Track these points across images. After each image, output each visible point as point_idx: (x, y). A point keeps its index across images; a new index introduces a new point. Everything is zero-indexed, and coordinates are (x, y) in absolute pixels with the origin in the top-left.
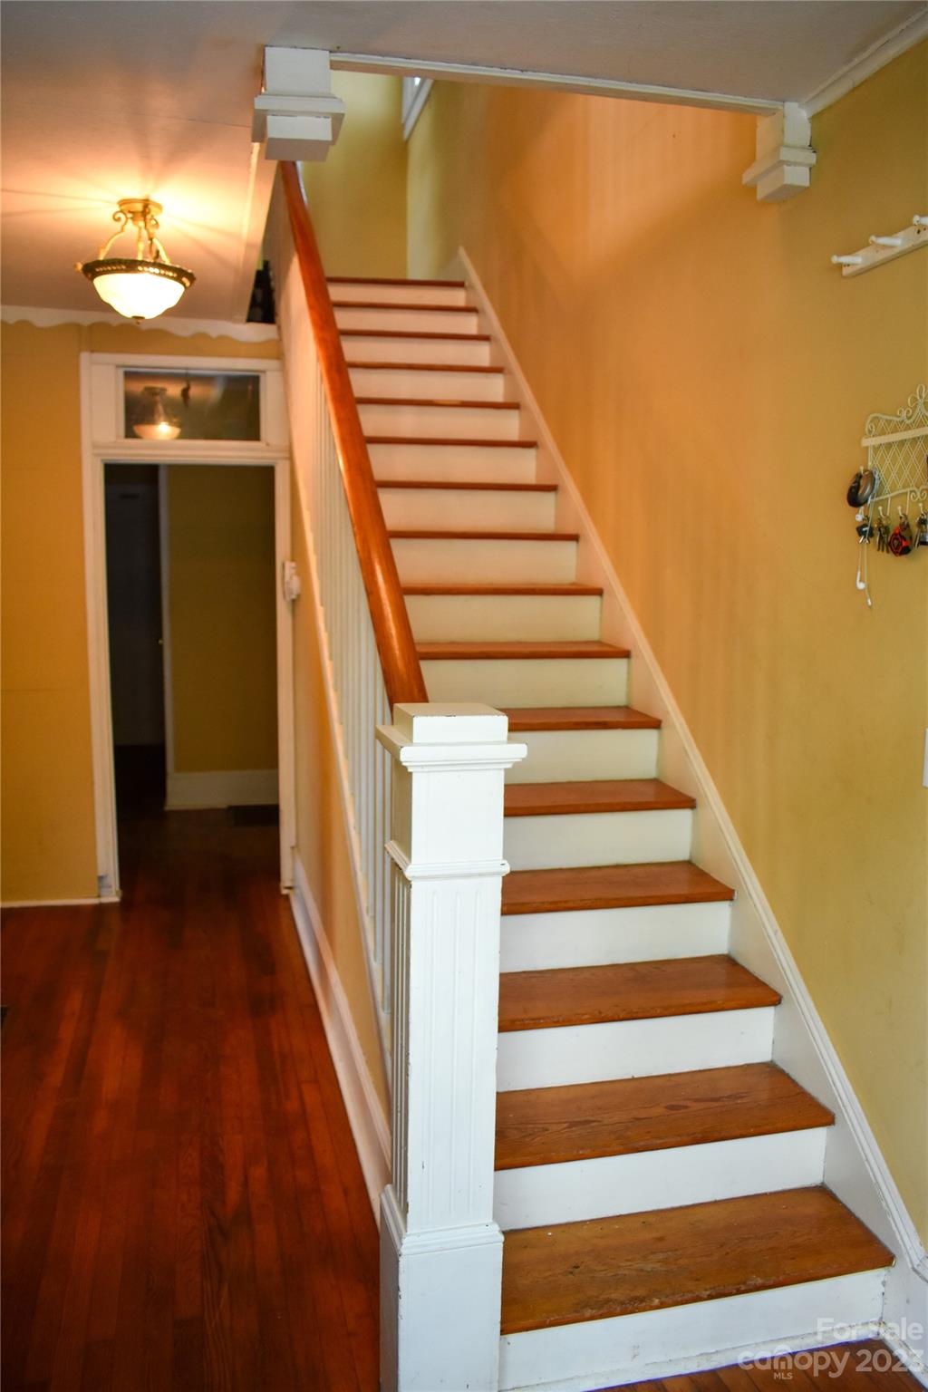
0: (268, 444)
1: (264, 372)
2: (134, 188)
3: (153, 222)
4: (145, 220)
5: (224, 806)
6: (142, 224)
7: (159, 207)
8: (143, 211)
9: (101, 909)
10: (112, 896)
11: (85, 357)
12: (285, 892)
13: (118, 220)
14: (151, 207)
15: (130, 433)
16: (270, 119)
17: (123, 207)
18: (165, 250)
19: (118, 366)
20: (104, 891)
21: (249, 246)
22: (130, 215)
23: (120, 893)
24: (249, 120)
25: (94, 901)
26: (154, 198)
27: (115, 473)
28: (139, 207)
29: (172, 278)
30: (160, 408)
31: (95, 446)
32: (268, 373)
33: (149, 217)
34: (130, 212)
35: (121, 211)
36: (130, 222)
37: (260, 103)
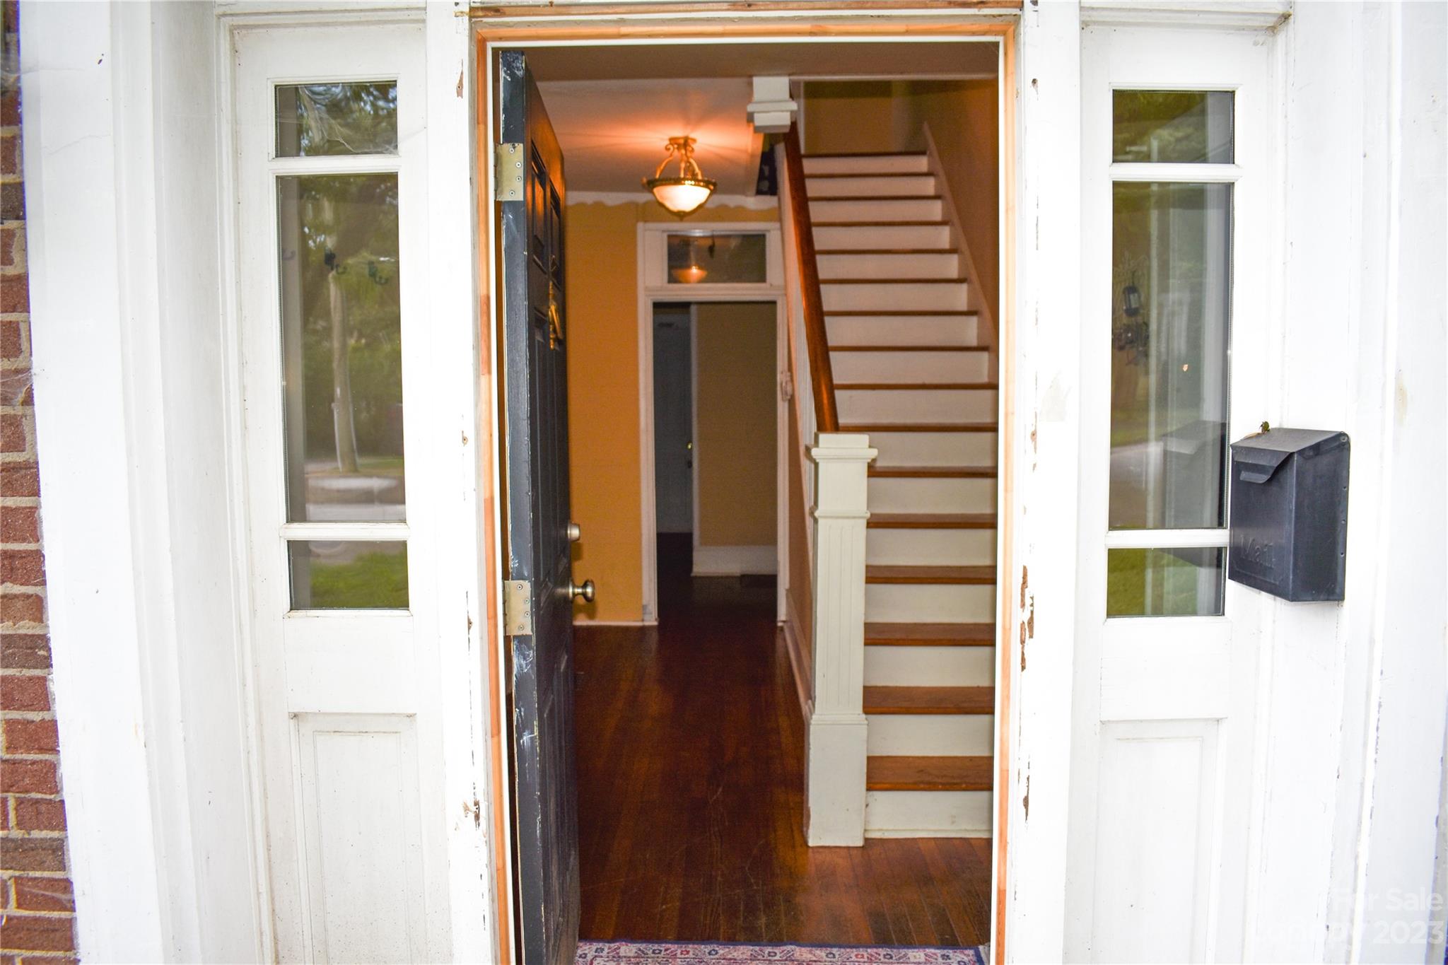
0: (771, 285)
1: (769, 231)
2: (678, 132)
3: (690, 149)
4: (686, 150)
5: (738, 575)
6: (683, 152)
7: (694, 141)
8: (685, 143)
9: (643, 630)
10: (651, 620)
11: (640, 225)
12: (780, 624)
13: (669, 149)
14: (690, 141)
15: (672, 279)
16: (756, 115)
17: (672, 142)
18: (698, 165)
19: (664, 231)
20: (647, 617)
21: (752, 156)
22: (676, 146)
23: (658, 620)
24: (745, 117)
25: (639, 624)
26: (692, 135)
27: (658, 306)
28: (682, 141)
29: (703, 186)
30: (692, 255)
31: (647, 289)
32: (772, 232)
33: (688, 148)
34: (676, 144)
35: (671, 144)
36: (676, 150)
37: (750, 108)
